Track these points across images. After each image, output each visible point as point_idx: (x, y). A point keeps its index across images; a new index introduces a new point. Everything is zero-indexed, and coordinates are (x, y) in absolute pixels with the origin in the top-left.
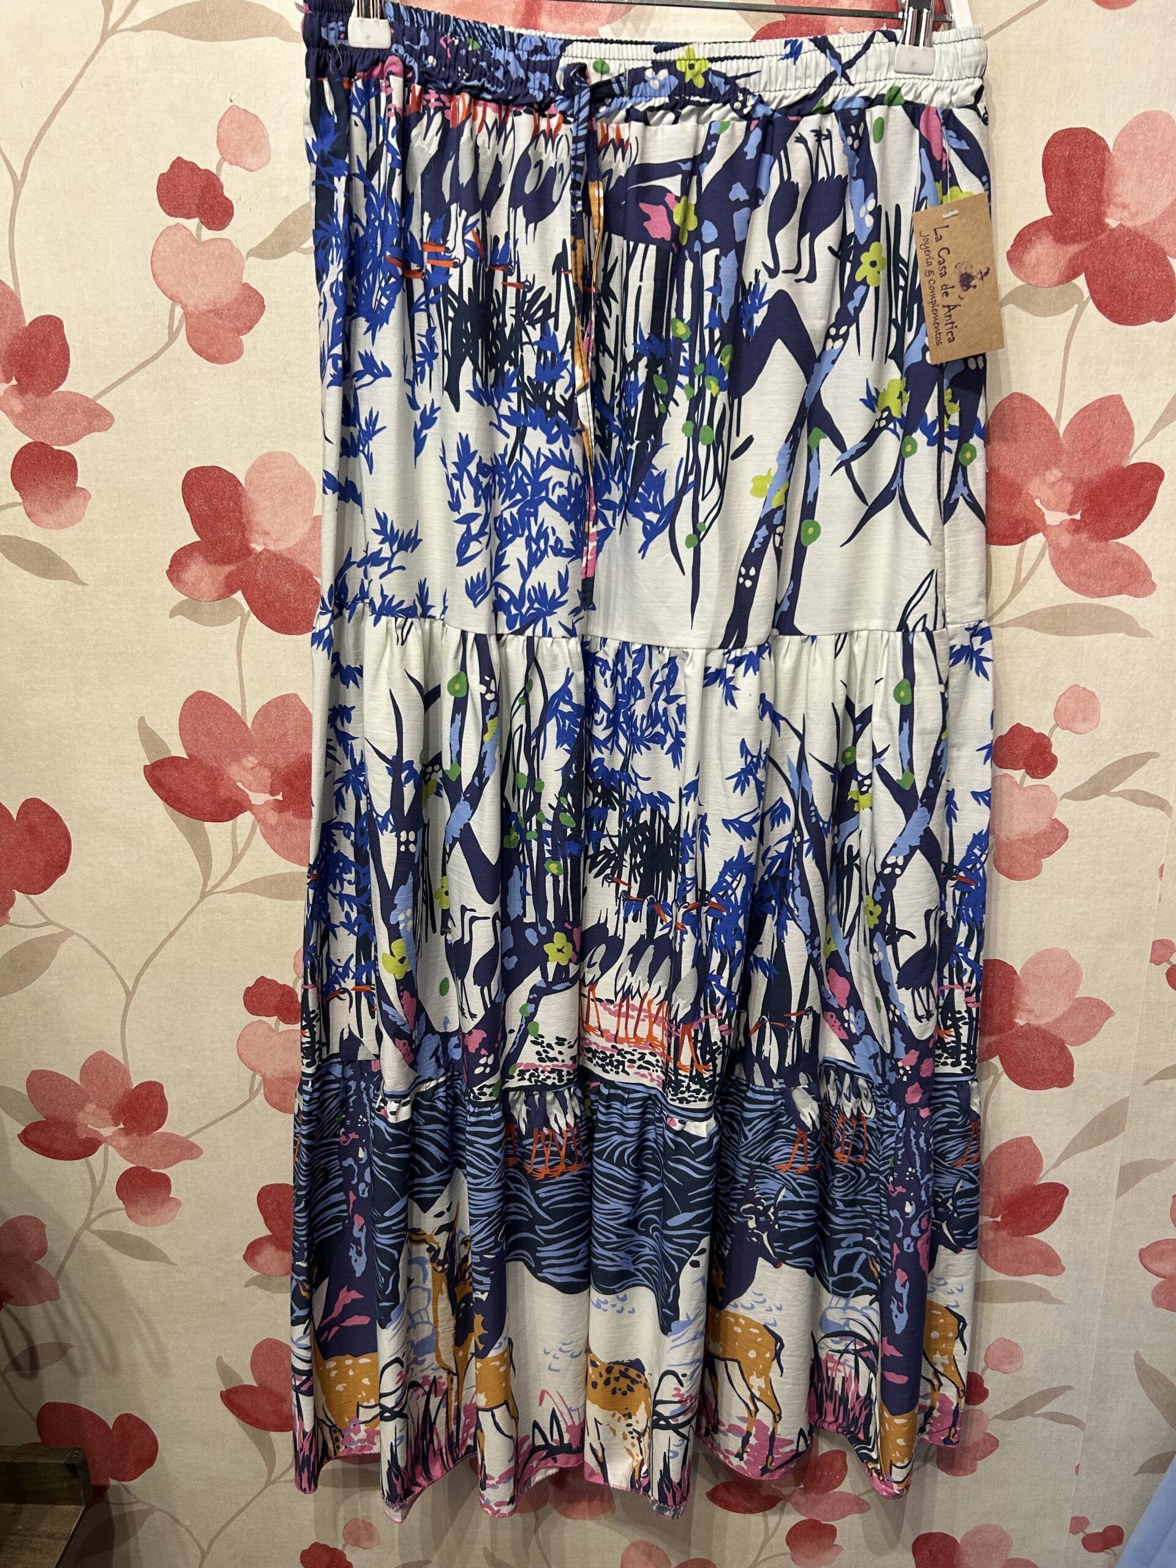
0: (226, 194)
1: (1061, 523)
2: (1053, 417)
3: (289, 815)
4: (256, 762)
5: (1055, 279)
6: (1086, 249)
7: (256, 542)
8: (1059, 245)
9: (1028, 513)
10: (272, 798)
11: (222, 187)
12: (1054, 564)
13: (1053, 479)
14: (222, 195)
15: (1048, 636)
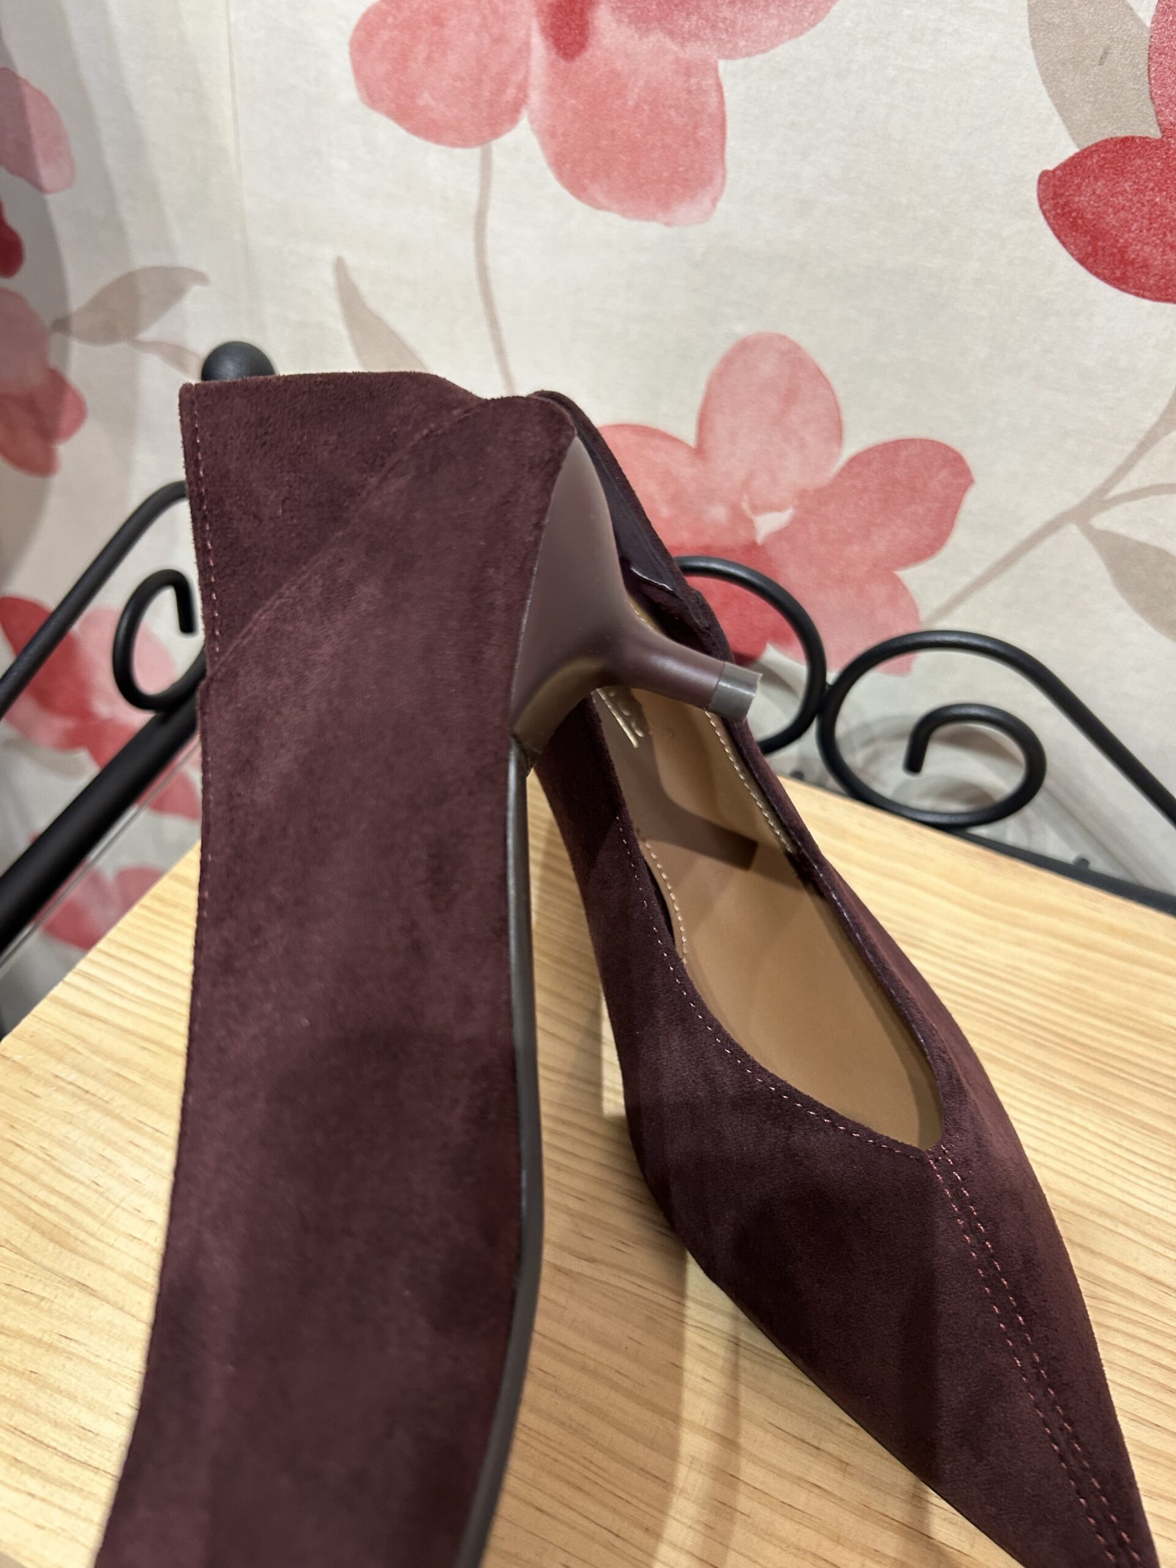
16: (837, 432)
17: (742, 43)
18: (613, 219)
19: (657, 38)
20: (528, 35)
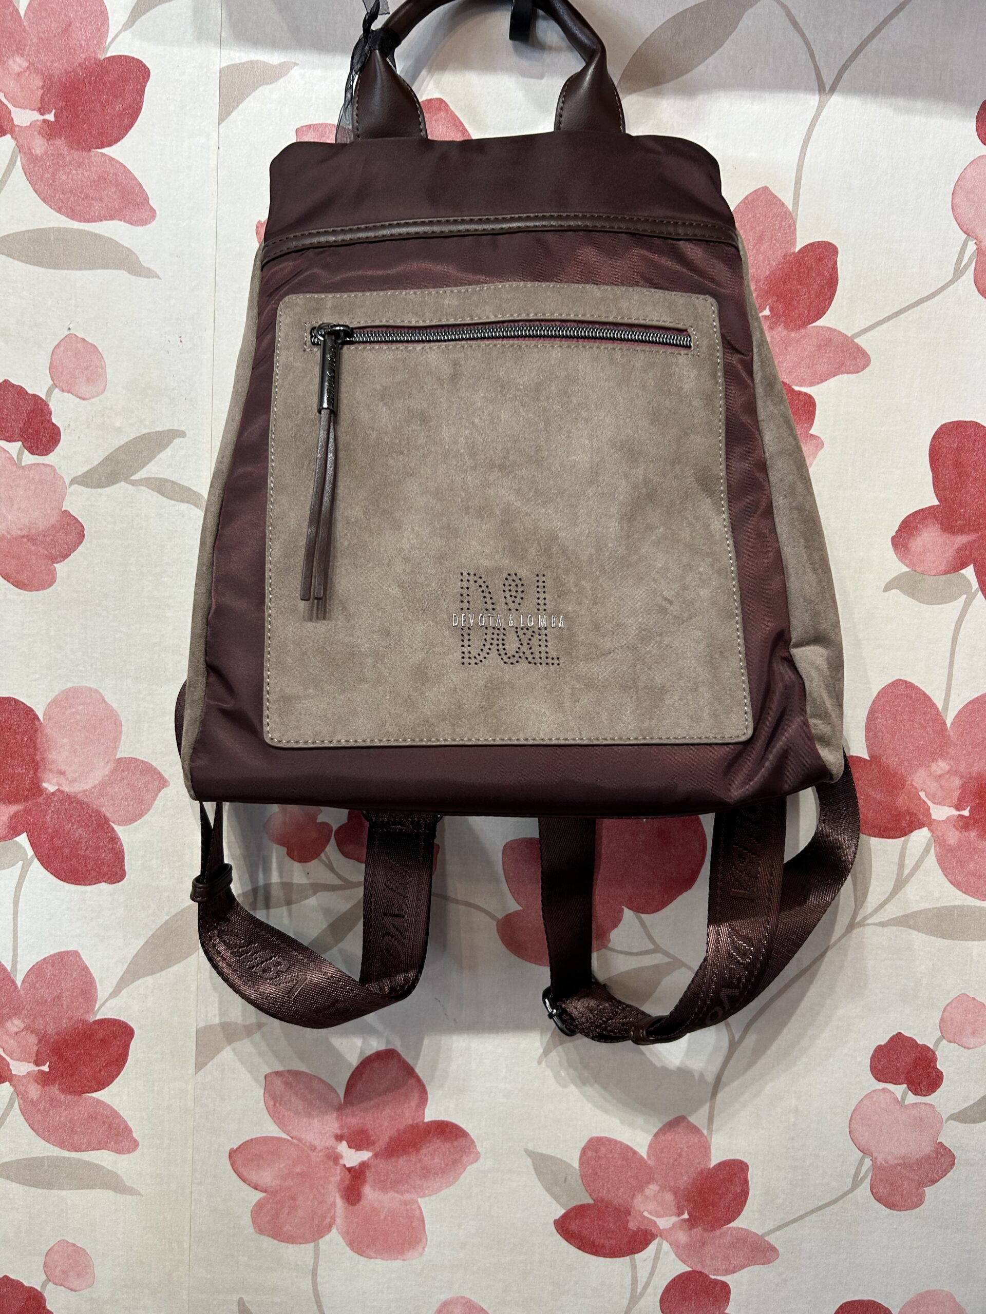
0: (54, 421)
1: (948, 818)
2: (940, 706)
3: (54, 1090)
4: (22, 1026)
5: (942, 568)
6: (975, 541)
7: (49, 781)
8: (946, 535)
9: (912, 805)
10: (36, 1069)
11: (51, 414)
12: (940, 862)
13: (939, 772)
14: (50, 421)
15: (933, 938)
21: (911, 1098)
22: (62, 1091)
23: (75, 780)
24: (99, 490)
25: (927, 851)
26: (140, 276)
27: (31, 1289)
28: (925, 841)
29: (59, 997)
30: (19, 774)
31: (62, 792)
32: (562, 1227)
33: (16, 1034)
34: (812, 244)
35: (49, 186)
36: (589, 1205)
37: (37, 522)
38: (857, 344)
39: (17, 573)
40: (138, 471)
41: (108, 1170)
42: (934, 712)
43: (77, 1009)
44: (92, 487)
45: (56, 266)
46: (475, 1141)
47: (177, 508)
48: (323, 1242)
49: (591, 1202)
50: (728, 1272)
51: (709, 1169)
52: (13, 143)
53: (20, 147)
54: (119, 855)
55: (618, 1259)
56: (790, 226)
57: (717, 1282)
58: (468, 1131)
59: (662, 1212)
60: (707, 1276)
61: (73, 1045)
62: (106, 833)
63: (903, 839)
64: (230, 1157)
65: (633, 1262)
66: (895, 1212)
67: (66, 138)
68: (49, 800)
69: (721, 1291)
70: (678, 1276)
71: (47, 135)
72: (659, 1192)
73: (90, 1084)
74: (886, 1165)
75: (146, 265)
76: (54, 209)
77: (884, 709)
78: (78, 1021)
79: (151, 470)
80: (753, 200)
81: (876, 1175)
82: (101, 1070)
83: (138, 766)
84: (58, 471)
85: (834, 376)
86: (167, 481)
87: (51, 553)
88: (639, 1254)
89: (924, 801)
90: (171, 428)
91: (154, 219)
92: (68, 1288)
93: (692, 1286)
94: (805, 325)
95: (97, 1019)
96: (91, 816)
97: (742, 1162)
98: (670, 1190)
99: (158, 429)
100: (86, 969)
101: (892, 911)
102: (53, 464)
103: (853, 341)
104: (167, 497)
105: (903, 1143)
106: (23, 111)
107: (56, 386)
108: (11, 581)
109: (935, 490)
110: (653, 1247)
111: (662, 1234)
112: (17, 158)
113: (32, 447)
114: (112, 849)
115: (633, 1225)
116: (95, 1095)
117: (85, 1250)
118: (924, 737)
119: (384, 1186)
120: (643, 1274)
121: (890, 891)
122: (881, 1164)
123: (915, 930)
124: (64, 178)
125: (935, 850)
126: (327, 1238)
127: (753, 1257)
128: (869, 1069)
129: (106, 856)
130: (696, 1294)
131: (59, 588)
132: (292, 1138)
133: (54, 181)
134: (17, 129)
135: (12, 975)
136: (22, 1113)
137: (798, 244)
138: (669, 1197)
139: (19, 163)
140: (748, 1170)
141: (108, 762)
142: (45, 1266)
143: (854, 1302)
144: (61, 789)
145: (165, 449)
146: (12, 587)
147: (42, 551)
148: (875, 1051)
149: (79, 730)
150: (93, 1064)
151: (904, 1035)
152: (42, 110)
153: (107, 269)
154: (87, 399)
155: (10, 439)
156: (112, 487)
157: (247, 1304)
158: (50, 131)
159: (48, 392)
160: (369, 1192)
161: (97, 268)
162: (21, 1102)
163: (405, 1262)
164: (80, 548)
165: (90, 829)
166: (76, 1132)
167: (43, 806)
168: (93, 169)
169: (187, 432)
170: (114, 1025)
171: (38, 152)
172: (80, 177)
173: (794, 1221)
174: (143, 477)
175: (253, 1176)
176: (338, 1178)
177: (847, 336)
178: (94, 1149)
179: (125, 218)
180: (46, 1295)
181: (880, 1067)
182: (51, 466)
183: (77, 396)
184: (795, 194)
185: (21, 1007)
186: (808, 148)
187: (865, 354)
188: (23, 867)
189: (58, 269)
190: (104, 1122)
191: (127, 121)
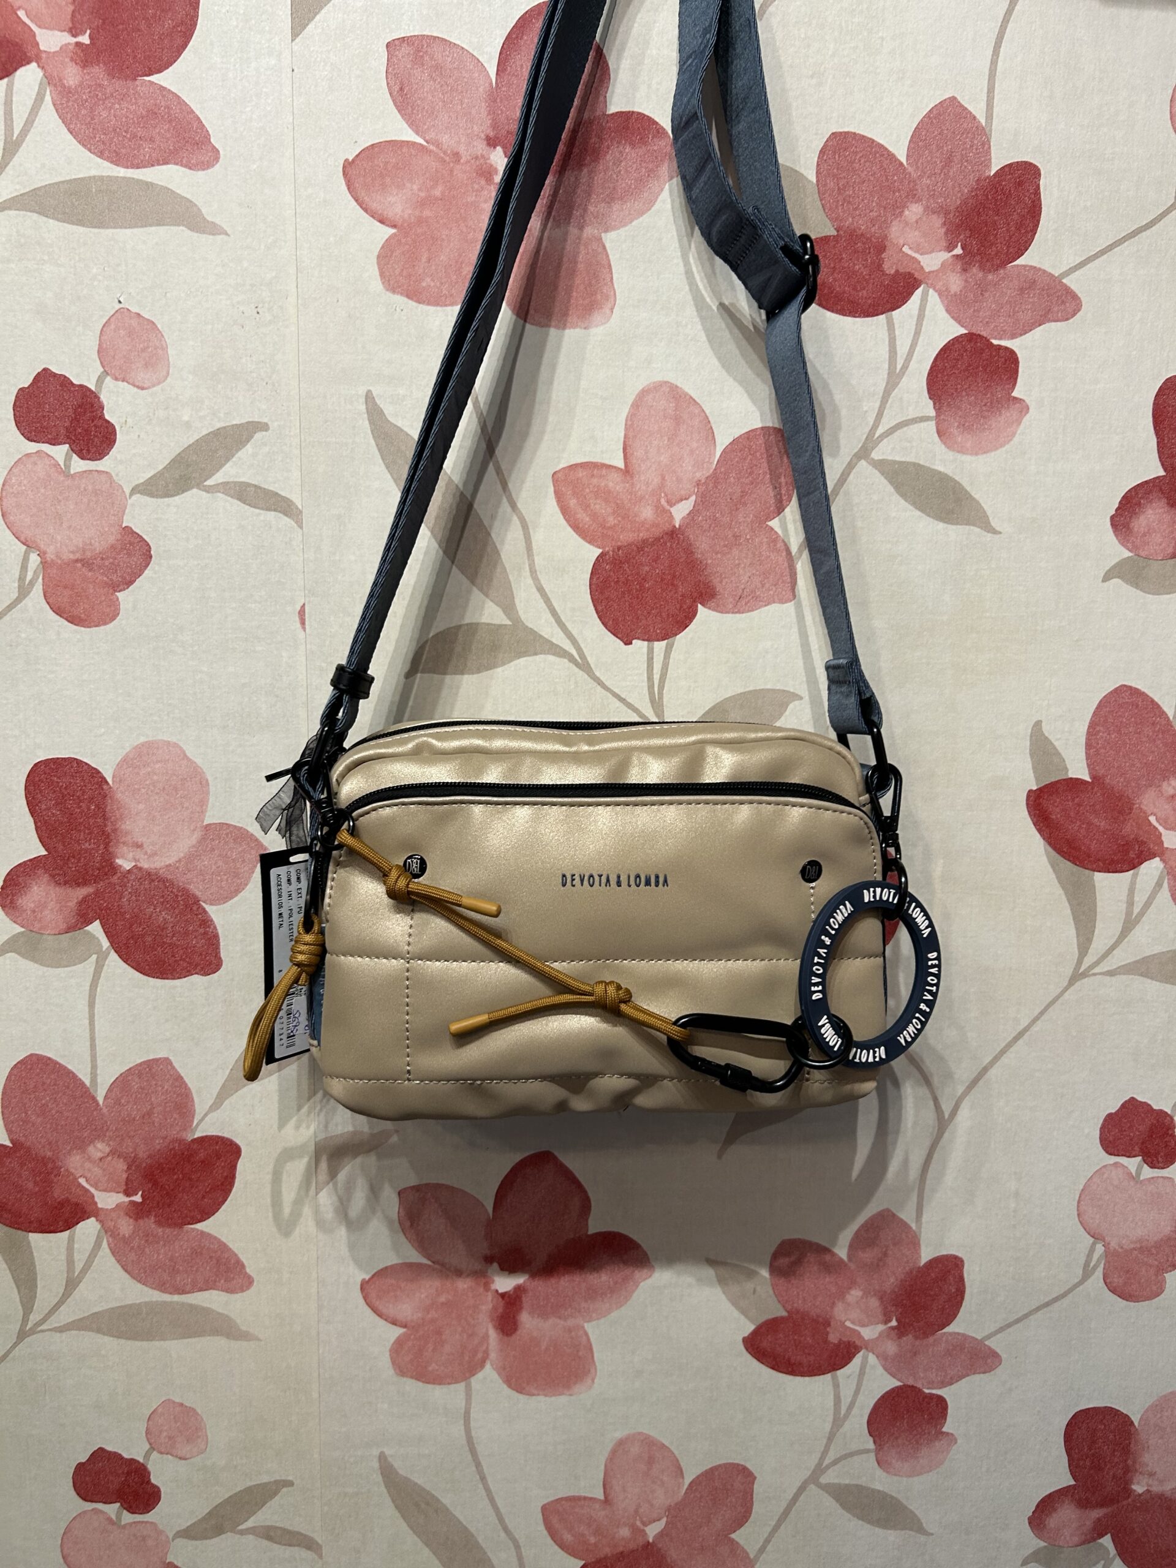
16: (679, 1472)
17: (594, 1315)
18: (541, 1398)
19: (552, 1321)
20: (487, 1330)
21: (1147, 1172)
22: (159, 1223)
23: (155, 854)
24: (166, 500)
25: (1159, 885)
26: (204, 232)
27: (132, 1461)
28: (1157, 874)
29: (149, 1114)
30: (86, 850)
31: (140, 869)
32: (752, 1345)
33: (101, 1159)
34: (1010, 165)
35: (86, 124)
36: (782, 1318)
37: (93, 541)
38: (1065, 285)
39: (72, 607)
40: (213, 474)
41: (219, 1313)
42: (1164, 723)
43: (172, 1126)
44: (157, 496)
45: (101, 225)
46: (649, 1253)
47: (262, 518)
48: (476, 1381)
49: (785, 1314)
50: (943, 1384)
51: (919, 1268)
52: (40, 73)
53: (50, 79)
54: (213, 941)
55: (817, 1378)
56: (983, 144)
57: (932, 1396)
58: (639, 1241)
59: (866, 1320)
60: (920, 1390)
61: (169, 1169)
62: (197, 915)
63: (1131, 872)
64: (362, 1289)
65: (834, 1379)
66: (1132, 1304)
67: (105, 64)
68: (126, 880)
69: (937, 1405)
70: (887, 1393)
71: (82, 61)
72: (862, 1298)
73: (192, 1214)
74: (1120, 1250)
75: (209, 218)
76: (94, 153)
77: (1106, 721)
78: (174, 1141)
79: (230, 472)
80: (939, 114)
81: (1109, 1262)
82: (203, 1197)
83: (231, 832)
84: (115, 478)
85: (1040, 325)
86: (248, 485)
87: (111, 580)
88: (842, 1371)
89: (1154, 827)
90: (250, 420)
91: (218, 161)
92: (176, 1456)
93: (903, 1402)
94: (1004, 264)
95: (196, 1137)
96: (177, 896)
97: (956, 1257)
98: (875, 1295)
99: (234, 423)
100: (179, 1078)
101: (1121, 957)
102: (108, 470)
103: (1061, 282)
104: (249, 505)
105: (1140, 1223)
106: (49, 32)
107: (108, 374)
108: (65, 616)
109: (1160, 457)
110: (857, 1360)
111: (867, 1346)
112: (45, 91)
113: (82, 450)
114: (205, 933)
115: (833, 1338)
116: (199, 1226)
117: (194, 1410)
118: (1153, 752)
119: (543, 1312)
120: (847, 1394)
121: (1118, 934)
122: (1115, 1249)
123: (1148, 977)
124: (104, 114)
125: (1169, 884)
126: (480, 1375)
127: (972, 1366)
128: (1098, 1141)
129: (199, 943)
130: (908, 1411)
131: (124, 622)
132: (433, 1262)
133: (93, 119)
134: (44, 55)
135: (91, 1091)
136: (113, 1253)
137: (993, 165)
138: (874, 1303)
139: (48, 98)
140: (963, 1266)
141: (194, 830)
142: (148, 1432)
143: (1089, 1409)
144: (139, 865)
145: (244, 446)
146: (66, 623)
147: (100, 578)
148: (1105, 1120)
149: (157, 793)
150: (193, 1190)
151: (1137, 1100)
152: (74, 31)
153: (163, 225)
154: (146, 389)
155: (54, 442)
156: (183, 495)
157: (390, 1459)
158: (85, 56)
159: (97, 381)
160: (527, 1320)
161: (151, 225)
162: (110, 1239)
163: (572, 1398)
164: (146, 572)
165: (177, 911)
166: (178, 1272)
167: (118, 888)
168: (141, 101)
169: (269, 423)
170: (217, 1143)
171: (71, 83)
172: (124, 112)
173: (1018, 1321)
174: (220, 481)
175: (391, 1310)
176: (491, 1306)
177: (1051, 275)
178: (201, 1290)
179: (181, 161)
180: (150, 1467)
181: (1111, 1139)
182: (107, 473)
183: (134, 385)
184: (988, 105)
185: (105, 1128)
186: (1002, 50)
187: (1075, 297)
188: (97, 962)
189: (103, 227)
190: (211, 1257)
191: (179, 41)
